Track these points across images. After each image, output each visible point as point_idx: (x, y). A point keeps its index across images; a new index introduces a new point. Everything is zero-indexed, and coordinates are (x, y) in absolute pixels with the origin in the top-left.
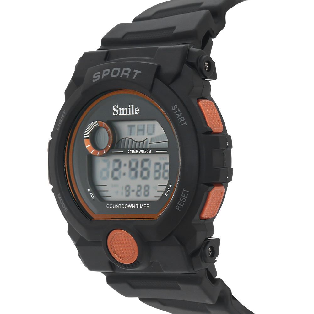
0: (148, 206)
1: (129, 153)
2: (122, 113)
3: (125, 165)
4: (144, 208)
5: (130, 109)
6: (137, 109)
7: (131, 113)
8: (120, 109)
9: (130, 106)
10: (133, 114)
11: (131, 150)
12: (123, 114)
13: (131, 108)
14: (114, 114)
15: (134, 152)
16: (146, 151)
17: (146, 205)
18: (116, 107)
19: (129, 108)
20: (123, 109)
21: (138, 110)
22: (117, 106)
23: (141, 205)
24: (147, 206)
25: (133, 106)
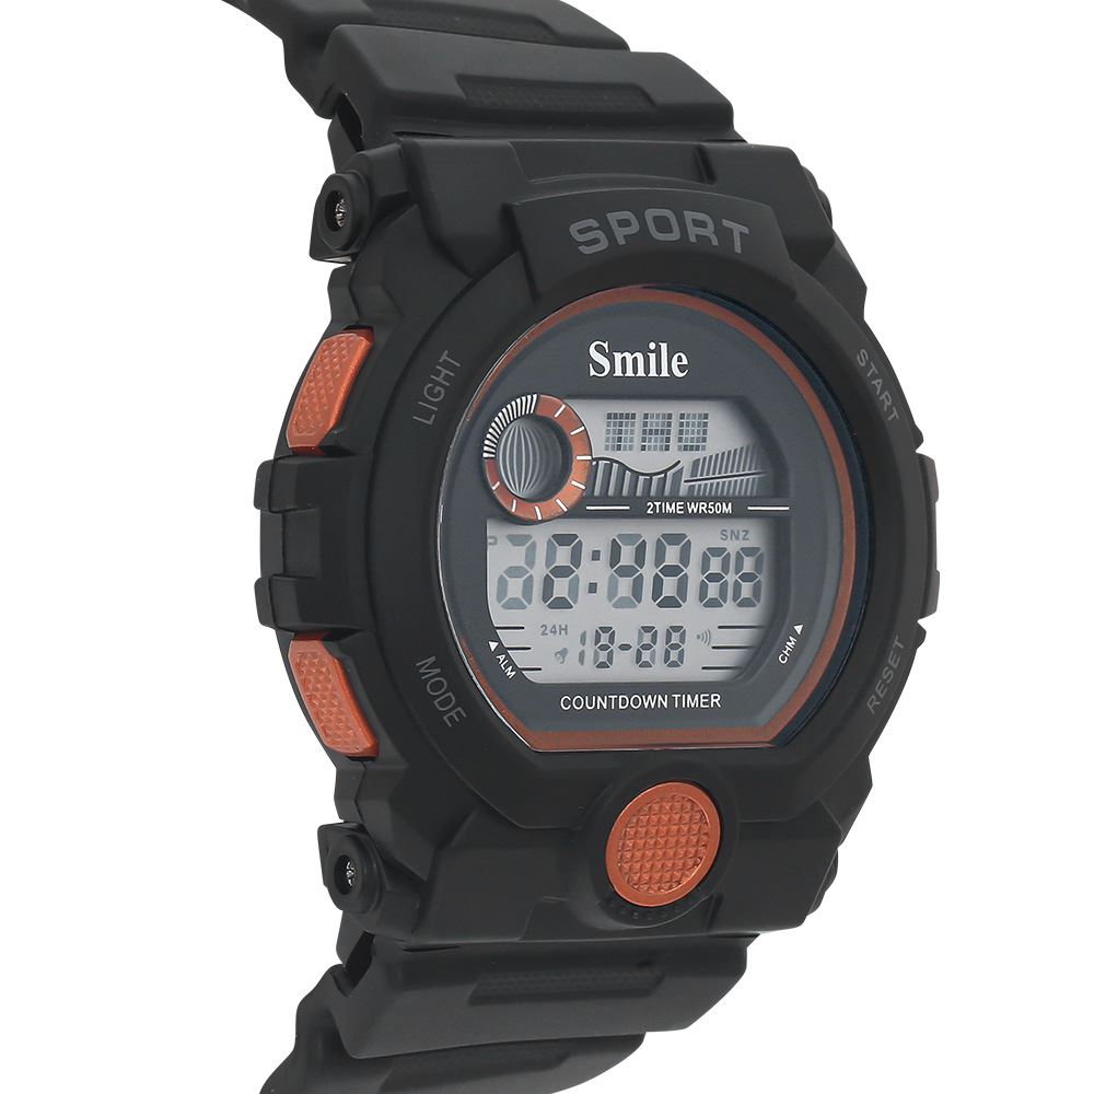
0: (717, 701)
1: (649, 512)
2: (624, 371)
3: (596, 556)
4: (702, 706)
5: (652, 356)
6: (680, 359)
7: (659, 370)
8: (618, 356)
9: (652, 346)
10: (665, 373)
11: (658, 504)
12: (630, 373)
13: (658, 351)
14: (593, 373)
15: (670, 509)
16: (714, 506)
17: (709, 698)
18: (599, 349)
19: (652, 352)
20: (626, 354)
21: (685, 362)
22: (606, 345)
23: (689, 696)
24: (713, 700)
25: (664, 346)
